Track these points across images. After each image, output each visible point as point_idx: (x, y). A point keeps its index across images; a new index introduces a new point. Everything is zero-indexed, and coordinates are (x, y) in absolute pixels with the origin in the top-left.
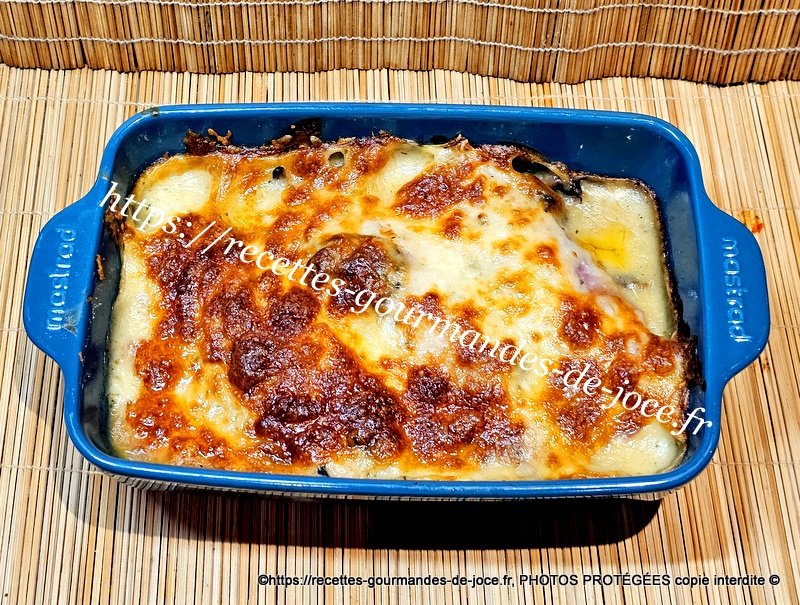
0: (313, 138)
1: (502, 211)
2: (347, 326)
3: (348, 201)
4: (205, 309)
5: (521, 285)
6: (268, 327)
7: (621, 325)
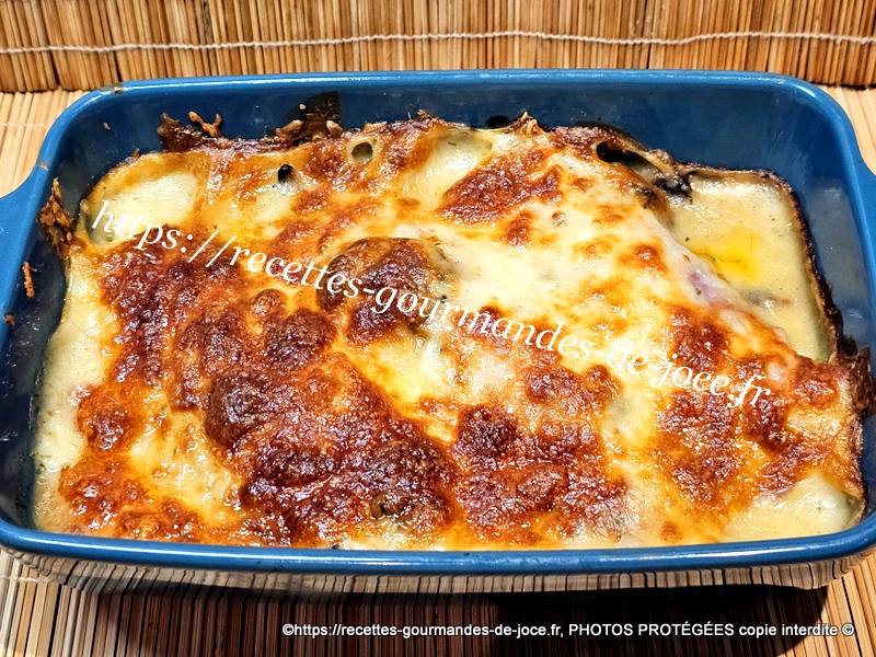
0: (330, 124)
1: (585, 208)
2: (373, 357)
3: (378, 203)
4: (176, 341)
5: (614, 296)
6: (262, 359)
7: (756, 345)
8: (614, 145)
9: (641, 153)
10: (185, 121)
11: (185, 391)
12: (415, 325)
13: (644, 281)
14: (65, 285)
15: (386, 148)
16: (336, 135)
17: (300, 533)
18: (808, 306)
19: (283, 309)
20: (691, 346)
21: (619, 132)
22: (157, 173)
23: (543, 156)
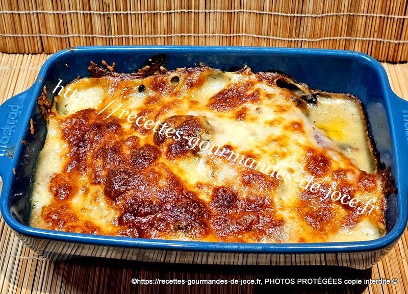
0: (162, 68)
1: (270, 106)
2: (177, 165)
3: (181, 101)
4: (93, 155)
5: (281, 143)
6: (129, 164)
7: (342, 165)
8: (284, 81)
9: (296, 84)
10: (100, 65)
11: (96, 176)
12: (195, 152)
13: (295, 137)
14: (46, 131)
15: (185, 79)
16: (164, 73)
17: (143, 236)
18: (366, 151)
19: (139, 144)
20: (314, 164)
21: (286, 75)
22: (87, 87)
23: (253, 84)
